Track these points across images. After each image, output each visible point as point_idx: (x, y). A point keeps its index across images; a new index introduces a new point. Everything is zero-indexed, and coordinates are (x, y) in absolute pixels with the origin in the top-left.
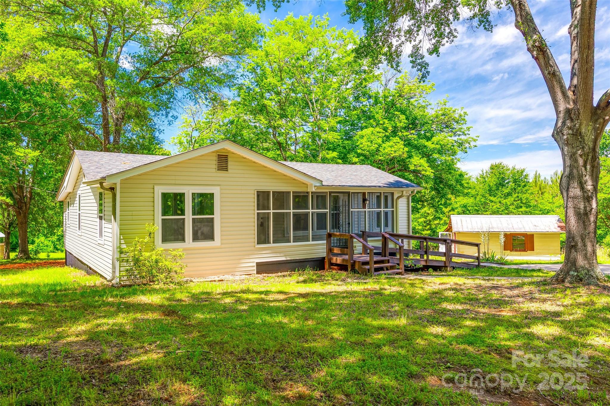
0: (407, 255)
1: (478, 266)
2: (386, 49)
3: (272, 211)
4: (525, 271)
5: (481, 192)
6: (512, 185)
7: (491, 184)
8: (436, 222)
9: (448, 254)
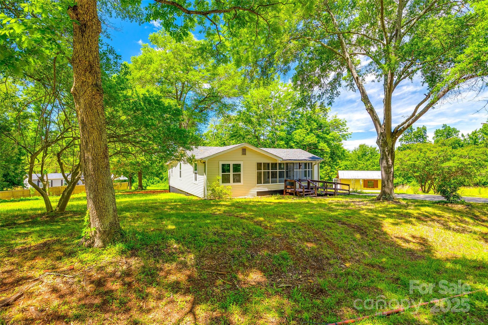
0: (318, 189)
1: (349, 194)
2: (309, 103)
3: (263, 171)
4: (368, 196)
5: (354, 158)
6: (370, 155)
7: (359, 155)
8: (332, 173)
9: (336, 189)
